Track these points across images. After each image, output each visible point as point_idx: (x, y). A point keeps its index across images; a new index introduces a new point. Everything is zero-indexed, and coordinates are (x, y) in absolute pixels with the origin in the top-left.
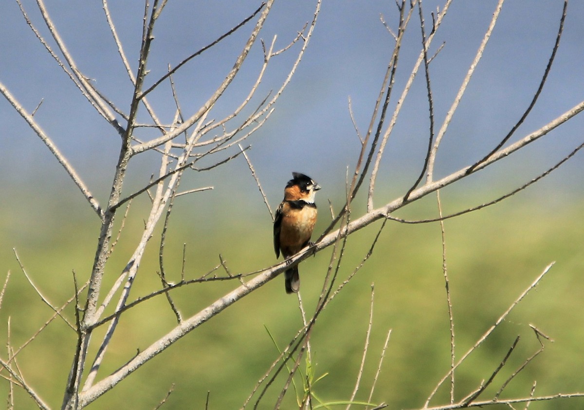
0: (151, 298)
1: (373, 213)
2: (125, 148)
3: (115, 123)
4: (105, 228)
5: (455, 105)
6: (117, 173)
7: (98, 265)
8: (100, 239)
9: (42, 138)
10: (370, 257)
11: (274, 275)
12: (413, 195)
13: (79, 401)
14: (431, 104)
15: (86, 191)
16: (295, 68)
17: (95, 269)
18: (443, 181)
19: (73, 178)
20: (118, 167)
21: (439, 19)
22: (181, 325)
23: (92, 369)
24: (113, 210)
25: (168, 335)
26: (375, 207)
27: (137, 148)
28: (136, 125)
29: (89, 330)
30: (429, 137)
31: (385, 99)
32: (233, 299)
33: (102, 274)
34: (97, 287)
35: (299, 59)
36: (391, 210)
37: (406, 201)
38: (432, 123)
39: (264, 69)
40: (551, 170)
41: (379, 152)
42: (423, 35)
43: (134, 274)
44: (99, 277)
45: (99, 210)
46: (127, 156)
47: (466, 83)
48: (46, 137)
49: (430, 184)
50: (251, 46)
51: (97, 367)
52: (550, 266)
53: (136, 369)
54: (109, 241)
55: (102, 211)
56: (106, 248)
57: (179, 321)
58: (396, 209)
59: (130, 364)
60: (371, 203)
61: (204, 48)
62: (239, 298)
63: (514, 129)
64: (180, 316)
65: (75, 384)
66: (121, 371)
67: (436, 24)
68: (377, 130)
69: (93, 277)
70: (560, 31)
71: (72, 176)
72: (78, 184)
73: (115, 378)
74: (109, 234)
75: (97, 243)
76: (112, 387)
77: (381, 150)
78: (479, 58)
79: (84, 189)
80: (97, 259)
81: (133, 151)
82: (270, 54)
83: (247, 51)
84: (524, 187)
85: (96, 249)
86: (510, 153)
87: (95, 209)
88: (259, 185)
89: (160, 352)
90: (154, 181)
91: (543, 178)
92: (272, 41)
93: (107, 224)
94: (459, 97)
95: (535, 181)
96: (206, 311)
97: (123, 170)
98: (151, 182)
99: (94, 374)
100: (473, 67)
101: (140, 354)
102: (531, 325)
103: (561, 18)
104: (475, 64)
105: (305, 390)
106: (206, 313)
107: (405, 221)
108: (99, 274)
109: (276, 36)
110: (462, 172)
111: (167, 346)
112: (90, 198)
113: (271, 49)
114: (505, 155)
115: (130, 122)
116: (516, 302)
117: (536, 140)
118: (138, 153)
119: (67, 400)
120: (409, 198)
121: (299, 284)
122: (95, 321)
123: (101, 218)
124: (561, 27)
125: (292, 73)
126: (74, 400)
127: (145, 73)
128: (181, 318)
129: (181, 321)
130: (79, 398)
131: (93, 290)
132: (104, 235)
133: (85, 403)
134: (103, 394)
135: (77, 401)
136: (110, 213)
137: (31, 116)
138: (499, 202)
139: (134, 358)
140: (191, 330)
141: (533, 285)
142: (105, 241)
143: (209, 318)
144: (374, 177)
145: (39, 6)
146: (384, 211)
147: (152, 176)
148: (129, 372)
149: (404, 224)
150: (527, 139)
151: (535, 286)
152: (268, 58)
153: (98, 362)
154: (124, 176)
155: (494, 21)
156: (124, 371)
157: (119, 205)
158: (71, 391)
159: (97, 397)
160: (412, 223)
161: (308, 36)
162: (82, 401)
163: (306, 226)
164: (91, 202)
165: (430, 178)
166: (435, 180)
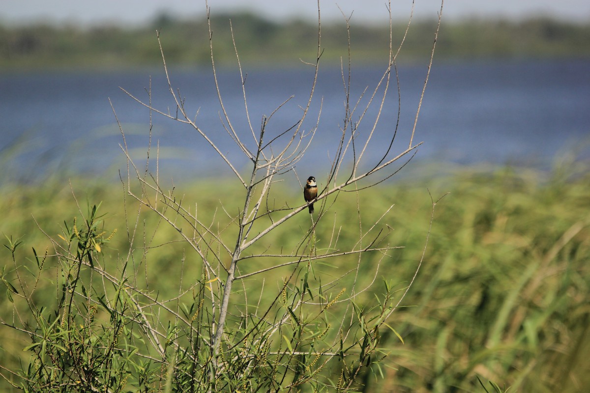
1: (336, 188)
2: (255, 167)
3: (252, 159)
4: (249, 193)
5: (362, 153)
6: (252, 176)
10: (335, 203)
11: (304, 208)
12: (348, 182)
17: (245, 206)
18: (358, 178)
19: (238, 177)
20: (253, 173)
23: (245, 239)
24: (251, 187)
25: (269, 228)
26: (336, 186)
27: (259, 167)
28: (259, 160)
29: (244, 226)
31: (340, 151)
32: (290, 216)
34: (246, 212)
36: (341, 188)
37: (346, 184)
38: (355, 159)
40: (393, 174)
41: (338, 169)
43: (258, 208)
44: (247, 209)
46: (256, 170)
48: (229, 163)
49: (354, 179)
50: (296, 134)
52: (393, 206)
53: (259, 239)
54: (250, 197)
55: (248, 188)
56: (249, 200)
57: (273, 224)
59: (257, 237)
62: (292, 216)
63: (381, 161)
65: (239, 244)
66: (254, 239)
68: (337, 161)
69: (245, 209)
72: (240, 179)
73: (252, 242)
74: (250, 195)
75: (246, 198)
76: (251, 245)
79: (242, 180)
80: (246, 203)
84: (384, 180)
85: (246, 200)
86: (380, 169)
87: (245, 187)
89: (267, 233)
90: (265, 178)
91: (391, 177)
94: (364, 151)
95: (388, 178)
97: (255, 174)
99: (245, 240)
101: (260, 234)
106: (281, 220)
107: (346, 191)
110: (365, 175)
111: (269, 231)
112: (244, 183)
114: (378, 170)
115: (257, 159)
118: (259, 169)
119: (236, 249)
121: (313, 211)
122: (246, 223)
123: (248, 190)
126: (238, 249)
127: (262, 143)
128: (273, 222)
130: (240, 248)
132: (248, 196)
133: (242, 250)
137: (225, 157)
138: (376, 185)
140: (277, 226)
143: (282, 222)
144: (336, 177)
146: (339, 187)
147: (264, 176)
148: (257, 240)
150: (386, 164)
153: (246, 236)
154: (255, 176)
157: (253, 186)
158: (237, 246)
159: (246, 248)
160: (348, 191)
164: (244, 185)
165: (354, 177)
166: (355, 178)
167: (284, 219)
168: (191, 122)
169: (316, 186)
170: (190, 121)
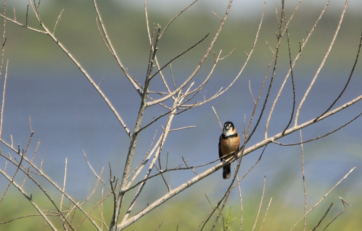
0: (152, 178)
1: (267, 140)
2: (143, 104)
3: (139, 90)
4: (132, 143)
5: (310, 88)
6: (138, 116)
7: (128, 161)
8: (129, 148)
9: (103, 97)
10: (260, 161)
11: (217, 169)
12: (287, 132)
13: (117, 228)
14: (294, 86)
15: (123, 124)
16: (242, 70)
17: (127, 163)
18: (302, 125)
19: (117, 118)
20: (139, 113)
21: (303, 45)
22: (170, 192)
23: (127, 213)
24: (136, 134)
25: (163, 197)
26: (268, 137)
27: (149, 103)
28: (148, 92)
29: (122, 193)
30: (293, 103)
31: (270, 83)
32: (196, 181)
33: (130, 166)
34: (127, 172)
35: (245, 66)
36: (276, 139)
37: (283, 135)
38: (294, 96)
39: (214, 67)
40: (352, 120)
41: (271, 110)
42: (290, 51)
43: (152, 167)
44: (129, 167)
45: (130, 134)
46: (144, 107)
47: (316, 77)
48: (105, 97)
49: (296, 127)
50: (208, 55)
51: (129, 212)
52: (353, 169)
53: (146, 213)
54: (134, 149)
55: (131, 134)
56: (132, 153)
57: (169, 190)
58: (279, 138)
59: (143, 211)
60: (266, 136)
61: (180, 54)
62: (199, 180)
63: (336, 100)
64: (170, 188)
65: (115, 219)
66: (139, 214)
67: (302, 47)
68: (266, 98)
69: (126, 167)
70: (359, 52)
71: (117, 117)
72: (119, 121)
73: (136, 217)
74: (134, 146)
75: (128, 150)
76: (134, 222)
77: (272, 109)
78: (323, 65)
79: (123, 123)
80: (128, 158)
81: (147, 105)
82: (218, 60)
83: (206, 58)
84: (339, 129)
85: (127, 153)
86: (336, 112)
87: (127, 133)
88: (221, 127)
89: (159, 205)
90: (155, 120)
91: (348, 124)
92: (219, 53)
93: (133, 141)
94: (312, 84)
95: (345, 126)
96: (182, 186)
97: (142, 114)
98: (153, 120)
99: (128, 215)
100: (319, 69)
101: (149, 206)
102: (340, 198)
103: (359, 45)
104: (321, 68)
105: (226, 226)
106: (182, 187)
107: (282, 144)
108: (129, 166)
109: (221, 51)
110: (312, 121)
111: (163, 203)
112: (125, 127)
113: (219, 57)
114: (333, 114)
115: (145, 90)
116: (335, 186)
117: (349, 106)
118: (149, 106)
119: (111, 228)
120: (285, 133)
121: (230, 175)
122: (127, 189)
123: (130, 138)
124: (359, 50)
125: (240, 72)
126: (114, 227)
127: (153, 66)
128: (170, 189)
129: (170, 190)
130: (117, 227)
131: (125, 173)
132: (131, 146)
133: (120, 229)
134: (129, 225)
135: (116, 228)
136: (135, 135)
137: (98, 86)
138: (327, 136)
139: (146, 208)
140: (175, 195)
141: (344, 178)
142: (132, 149)
143: (184, 189)
144: (268, 122)
145: (104, 32)
146: (272, 139)
147: (154, 117)
148: (143, 215)
149: (281, 146)
150: (345, 106)
151: (345, 179)
152: (217, 61)
153: (130, 209)
154: (142, 117)
155: (331, 47)
156: (141, 214)
157: (139, 131)
158: (113, 223)
159: (127, 227)
160: (285, 145)
161: (250, 54)
162: (119, 228)
163: (233, 146)
164: (126, 129)
165: (296, 124)
166: (298, 124)
167: (185, 185)
168: (48, 32)
169: (236, 135)
170: (47, 30)
